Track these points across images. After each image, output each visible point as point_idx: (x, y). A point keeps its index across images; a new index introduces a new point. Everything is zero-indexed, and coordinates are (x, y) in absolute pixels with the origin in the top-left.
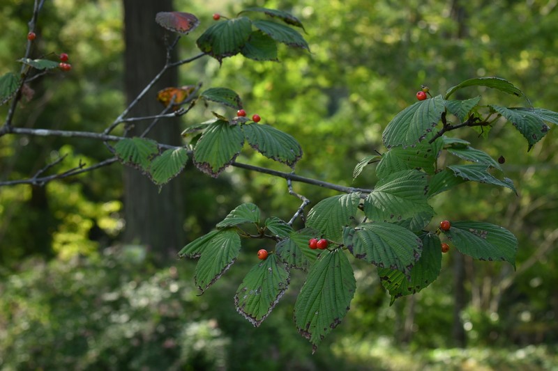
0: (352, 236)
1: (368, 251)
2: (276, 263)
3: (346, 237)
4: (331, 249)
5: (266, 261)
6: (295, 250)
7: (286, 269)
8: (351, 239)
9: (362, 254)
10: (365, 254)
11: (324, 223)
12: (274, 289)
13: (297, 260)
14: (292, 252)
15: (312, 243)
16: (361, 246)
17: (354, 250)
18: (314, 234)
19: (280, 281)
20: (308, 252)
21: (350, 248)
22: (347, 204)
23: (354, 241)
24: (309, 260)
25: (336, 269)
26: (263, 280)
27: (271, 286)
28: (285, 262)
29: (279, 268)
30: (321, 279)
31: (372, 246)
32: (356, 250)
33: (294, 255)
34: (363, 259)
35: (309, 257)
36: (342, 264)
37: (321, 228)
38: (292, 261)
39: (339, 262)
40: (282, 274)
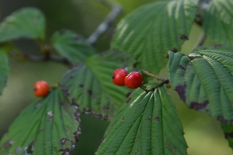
0: (184, 69)
1: (212, 97)
2: (61, 104)
3: (173, 71)
4: (149, 87)
5: (46, 101)
6: (91, 85)
7: (76, 115)
8: (183, 75)
9: (200, 101)
10: (206, 103)
11: (139, 43)
12: (52, 148)
13: (94, 101)
14: (87, 86)
15: (117, 76)
16: (198, 88)
17: (186, 95)
18: (122, 60)
19: (63, 136)
20: (112, 89)
21: (181, 90)
22: (177, 16)
23: (187, 78)
24: (113, 101)
25: (155, 122)
26: (38, 132)
27: (48, 143)
28: (74, 104)
29: (65, 114)
30: (129, 137)
31: (218, 88)
32: (191, 95)
33: (90, 92)
34: (203, 110)
35: (114, 96)
36: (164, 114)
37: (135, 50)
38: (85, 102)
39: (161, 111)
40: (67, 123)
